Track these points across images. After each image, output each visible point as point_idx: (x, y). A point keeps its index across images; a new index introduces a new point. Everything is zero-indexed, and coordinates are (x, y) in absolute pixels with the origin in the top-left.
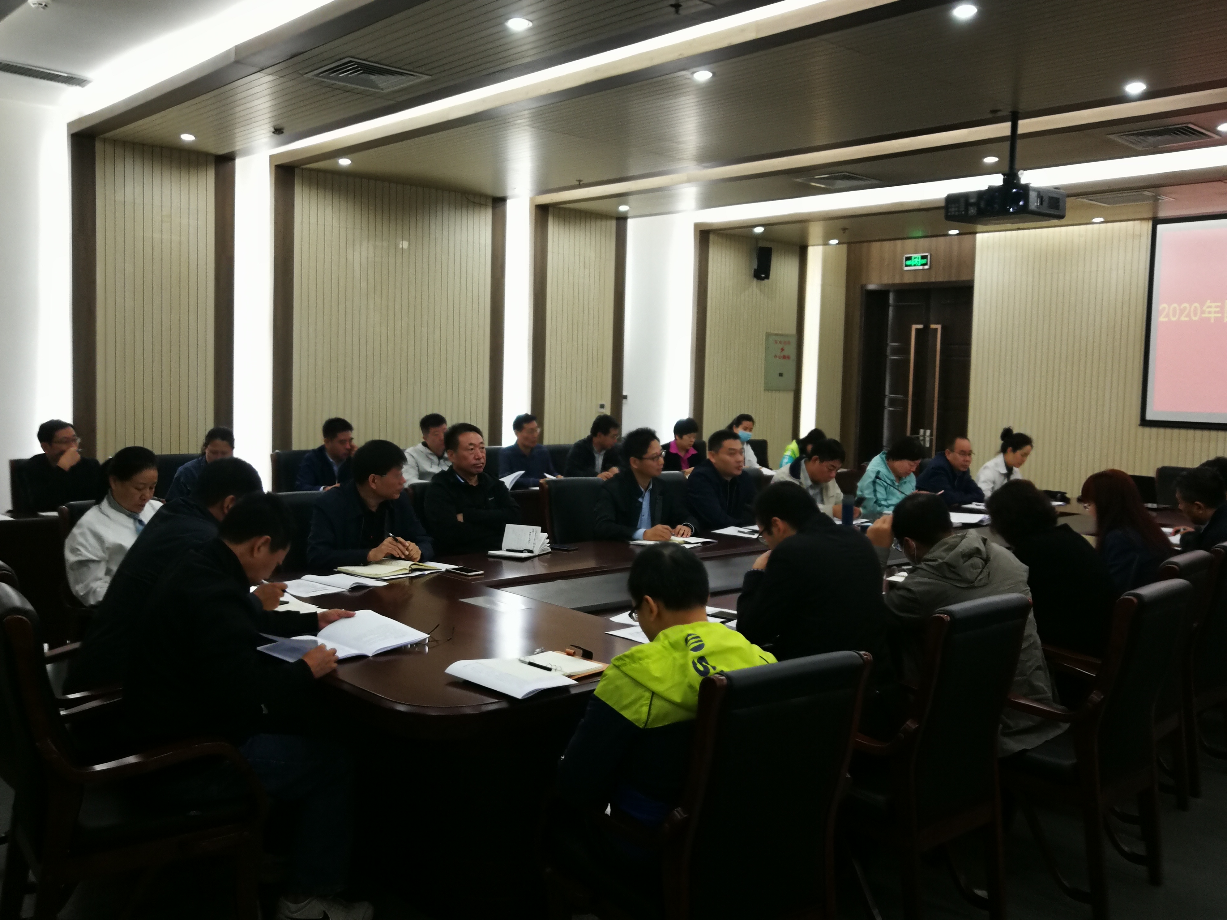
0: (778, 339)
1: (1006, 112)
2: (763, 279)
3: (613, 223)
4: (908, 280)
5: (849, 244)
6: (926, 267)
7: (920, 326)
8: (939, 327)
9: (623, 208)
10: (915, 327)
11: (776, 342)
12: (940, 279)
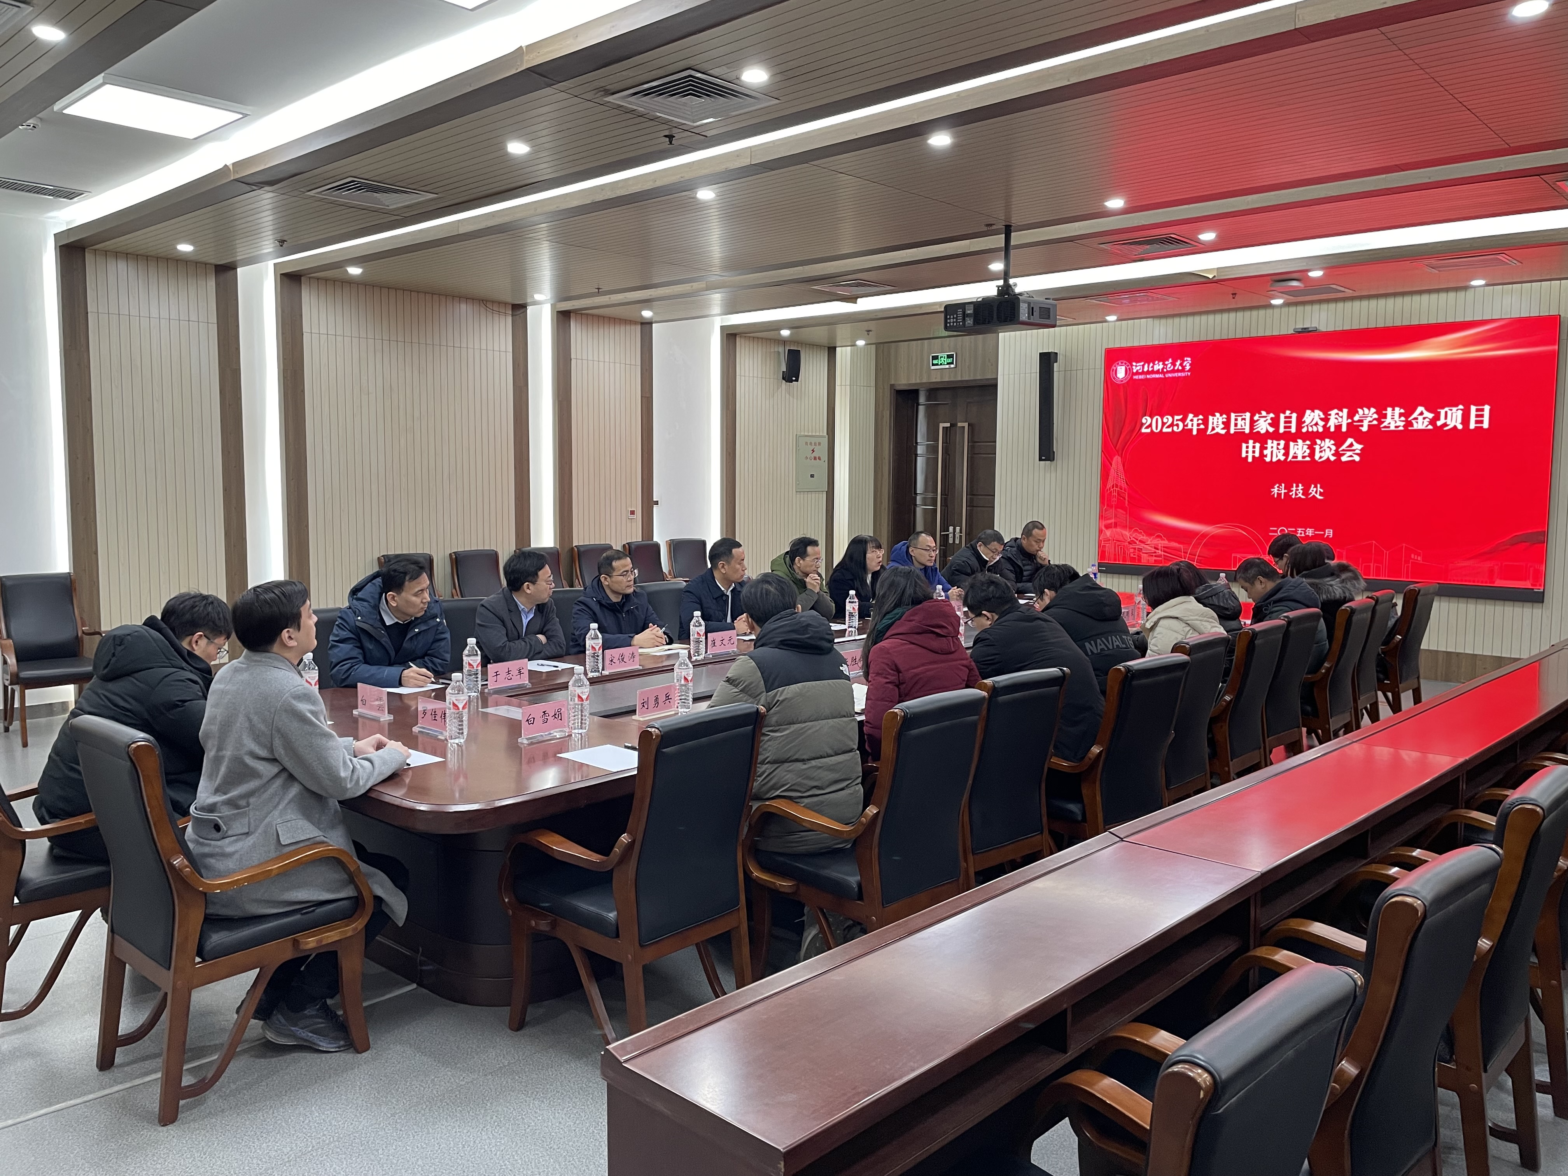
0: (809, 440)
1: (1001, 226)
2: (791, 381)
3: (639, 327)
4: (936, 378)
5: (877, 344)
6: (952, 366)
7: (948, 425)
8: (966, 425)
9: (647, 314)
10: (942, 425)
11: (806, 443)
12: (966, 378)
